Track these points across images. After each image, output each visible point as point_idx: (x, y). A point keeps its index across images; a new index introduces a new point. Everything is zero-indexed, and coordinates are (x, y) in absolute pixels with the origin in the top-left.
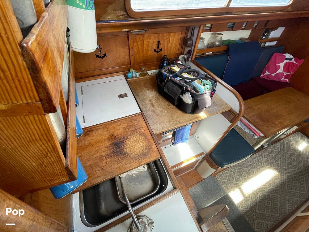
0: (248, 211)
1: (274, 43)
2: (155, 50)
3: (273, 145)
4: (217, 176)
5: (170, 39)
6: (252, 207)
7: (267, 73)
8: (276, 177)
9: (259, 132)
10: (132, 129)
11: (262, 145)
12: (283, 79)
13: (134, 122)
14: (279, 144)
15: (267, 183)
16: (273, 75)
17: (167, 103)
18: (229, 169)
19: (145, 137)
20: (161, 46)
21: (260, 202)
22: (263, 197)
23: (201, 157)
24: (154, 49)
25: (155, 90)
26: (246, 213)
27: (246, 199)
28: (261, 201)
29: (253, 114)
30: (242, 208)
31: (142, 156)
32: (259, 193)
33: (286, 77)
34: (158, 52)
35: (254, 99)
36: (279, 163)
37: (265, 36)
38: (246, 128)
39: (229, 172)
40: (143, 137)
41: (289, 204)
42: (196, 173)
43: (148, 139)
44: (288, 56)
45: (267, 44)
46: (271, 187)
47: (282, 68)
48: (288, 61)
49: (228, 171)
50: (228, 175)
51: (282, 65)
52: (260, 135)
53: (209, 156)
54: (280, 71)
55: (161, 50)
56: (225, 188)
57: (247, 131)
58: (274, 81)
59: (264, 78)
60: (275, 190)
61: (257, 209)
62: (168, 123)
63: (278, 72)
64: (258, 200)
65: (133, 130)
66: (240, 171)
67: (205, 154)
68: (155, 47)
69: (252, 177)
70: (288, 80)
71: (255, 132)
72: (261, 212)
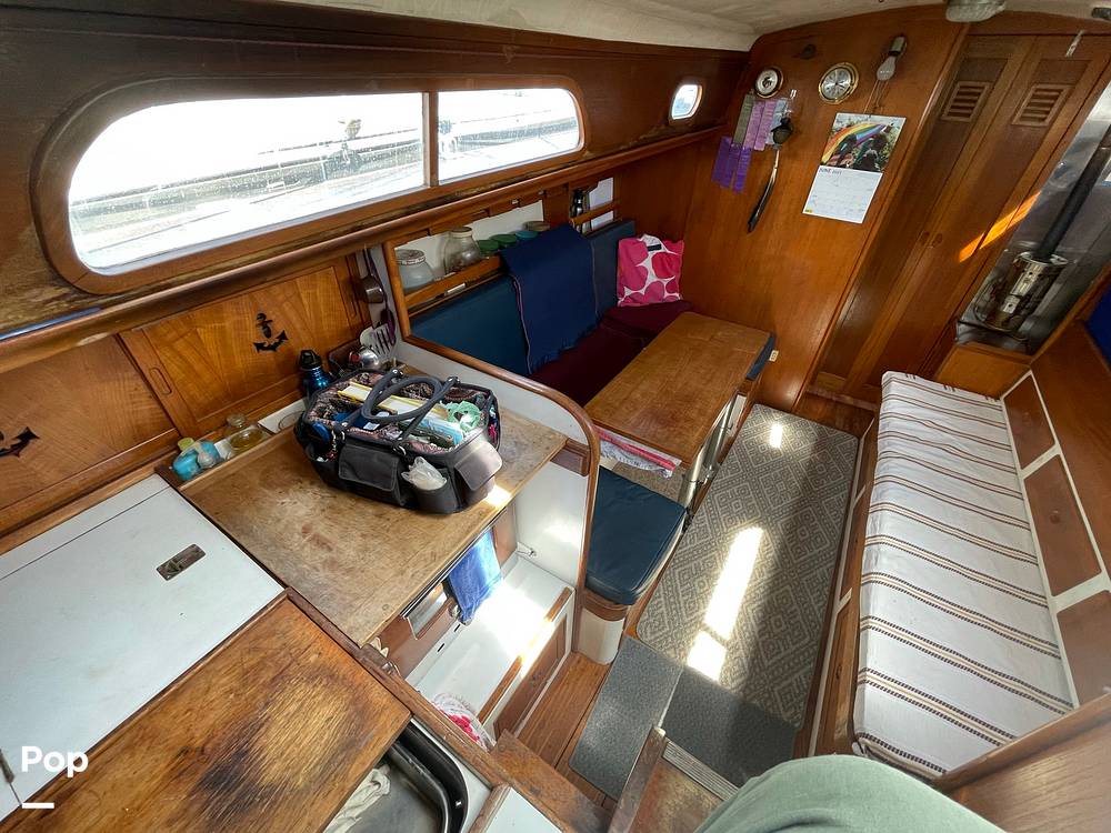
0: (749, 679)
1: (609, 217)
2: (260, 347)
3: (725, 464)
4: (639, 632)
5: (299, 296)
6: (753, 660)
7: (628, 292)
8: (765, 544)
9: (667, 457)
10: (267, 675)
11: (698, 481)
12: (667, 294)
13: (265, 644)
14: (733, 454)
15: (754, 573)
16: (642, 291)
17: (370, 509)
18: (659, 591)
19: (332, 676)
20: (278, 327)
21: (761, 633)
22: (760, 614)
23: (568, 607)
24: (256, 344)
25: (312, 483)
26: (747, 687)
27: (731, 648)
28: (764, 628)
29: (637, 414)
30: (733, 681)
31: (340, 757)
32: (750, 611)
33: (671, 288)
34: (273, 348)
35: (624, 374)
36: (754, 502)
37: (580, 206)
38: (639, 460)
39: (662, 599)
40: (324, 682)
41: (815, 595)
42: (579, 662)
43: (344, 678)
44: (650, 240)
45: (595, 223)
46: (765, 577)
47: (651, 271)
48: (656, 252)
49: (660, 597)
50: (663, 609)
51: (647, 263)
52: (673, 465)
53: (585, 592)
54: (652, 278)
55: (283, 337)
56: (671, 653)
57: (644, 466)
58: (652, 305)
59: (627, 307)
60: (777, 579)
61: (764, 657)
62: (400, 577)
63: (648, 283)
64: (756, 630)
65: (274, 679)
66: (686, 577)
67: (573, 589)
68: (254, 334)
69: (716, 577)
70: (677, 295)
71: (662, 463)
72: (775, 659)
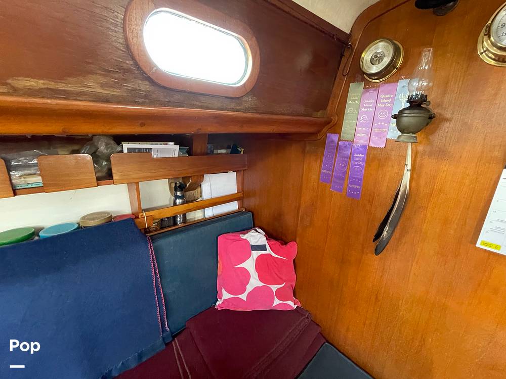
7: (226, 295)
12: (277, 302)
16: (244, 297)
44: (256, 237)
47: (254, 274)
48: (260, 253)
54: (255, 282)
59: (229, 310)
63: (249, 288)
70: (291, 303)
